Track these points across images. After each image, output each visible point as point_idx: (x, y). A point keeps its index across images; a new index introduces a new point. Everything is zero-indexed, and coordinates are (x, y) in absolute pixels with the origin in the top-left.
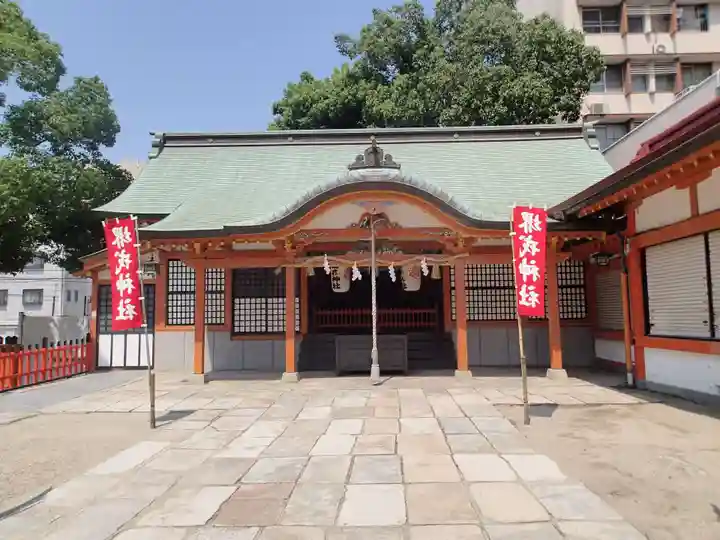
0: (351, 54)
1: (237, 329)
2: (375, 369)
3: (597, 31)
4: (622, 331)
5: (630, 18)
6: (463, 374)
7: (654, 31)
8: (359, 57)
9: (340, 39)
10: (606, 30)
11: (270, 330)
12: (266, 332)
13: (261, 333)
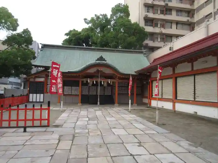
0: (88, 23)
1: (64, 94)
2: (98, 103)
3: (148, 25)
4: (147, 97)
5: (155, 23)
6: (116, 105)
7: (160, 27)
8: (90, 25)
9: (85, 19)
10: (150, 26)
11: (72, 94)
12: (71, 95)
13: (70, 95)
